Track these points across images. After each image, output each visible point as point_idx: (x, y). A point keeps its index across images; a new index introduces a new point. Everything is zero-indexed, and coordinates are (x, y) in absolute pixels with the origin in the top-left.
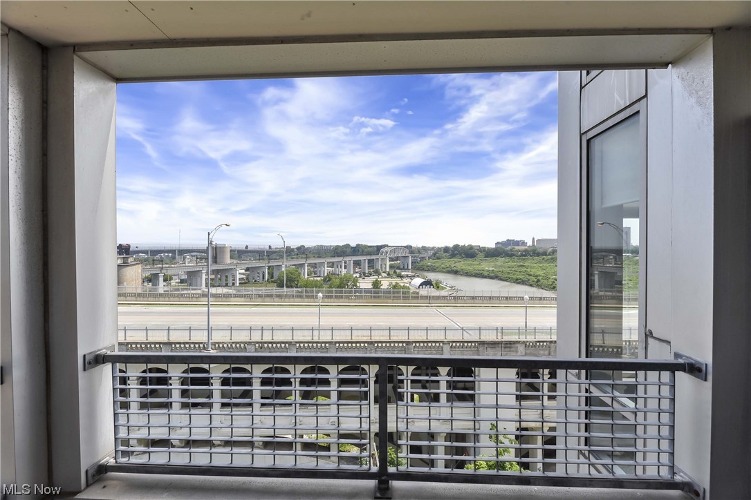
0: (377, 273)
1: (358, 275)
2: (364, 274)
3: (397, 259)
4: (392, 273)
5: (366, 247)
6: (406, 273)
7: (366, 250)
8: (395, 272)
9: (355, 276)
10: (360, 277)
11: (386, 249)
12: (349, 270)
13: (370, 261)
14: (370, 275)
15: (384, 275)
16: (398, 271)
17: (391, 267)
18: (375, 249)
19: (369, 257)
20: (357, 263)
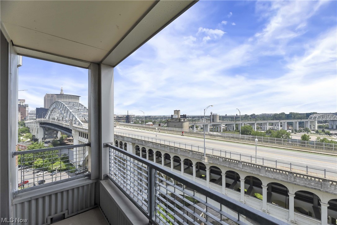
0: (307, 130)
1: (291, 131)
2: (296, 131)
3: (326, 122)
4: (321, 131)
5: (297, 114)
6: (334, 132)
7: (297, 116)
8: (323, 131)
9: (288, 131)
10: (292, 132)
11: (315, 115)
12: (284, 128)
13: (300, 123)
14: (301, 131)
15: (312, 132)
16: (326, 130)
17: (319, 127)
18: (305, 115)
19: (300, 121)
20: (290, 124)
